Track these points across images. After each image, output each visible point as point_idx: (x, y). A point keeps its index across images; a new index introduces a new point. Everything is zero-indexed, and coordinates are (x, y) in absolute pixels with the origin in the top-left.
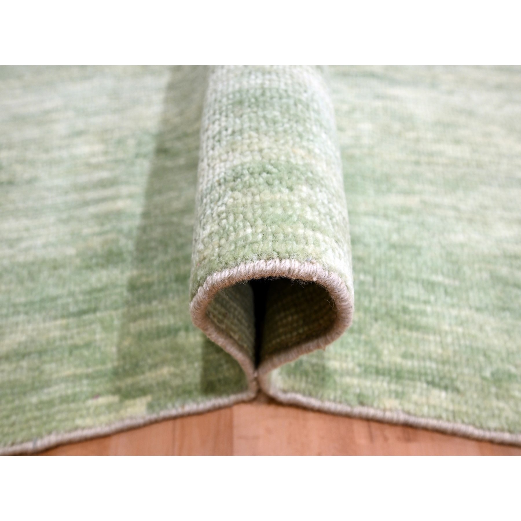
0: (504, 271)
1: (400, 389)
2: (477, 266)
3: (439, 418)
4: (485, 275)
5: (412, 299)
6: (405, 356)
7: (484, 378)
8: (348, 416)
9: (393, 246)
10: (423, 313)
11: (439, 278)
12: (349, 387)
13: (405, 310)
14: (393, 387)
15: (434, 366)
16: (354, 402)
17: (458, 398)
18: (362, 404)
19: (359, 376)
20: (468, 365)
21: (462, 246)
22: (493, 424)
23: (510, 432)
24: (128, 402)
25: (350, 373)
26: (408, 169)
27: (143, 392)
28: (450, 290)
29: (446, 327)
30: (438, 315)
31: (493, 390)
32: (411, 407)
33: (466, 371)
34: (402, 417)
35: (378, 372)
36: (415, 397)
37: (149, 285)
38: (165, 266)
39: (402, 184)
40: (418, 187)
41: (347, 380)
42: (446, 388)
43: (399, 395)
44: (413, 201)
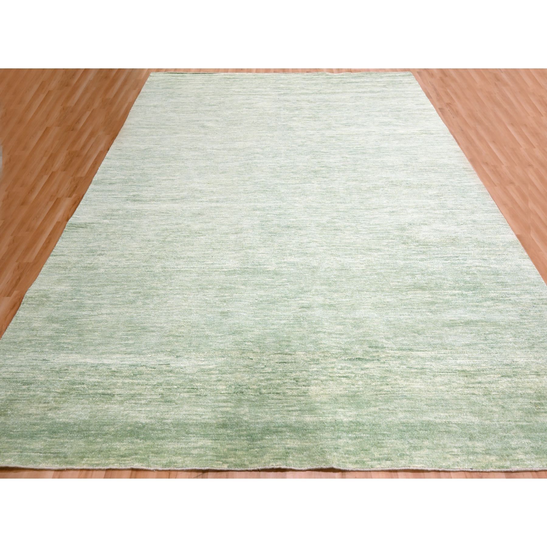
0: (401, 428)
1: (380, 463)
2: (394, 427)
3: (389, 467)
4: (397, 430)
5: (380, 440)
6: (380, 455)
7: (398, 456)
8: (370, 471)
9: (373, 425)
10: (383, 443)
11: (385, 432)
12: (369, 464)
13: (379, 443)
14: (378, 463)
15: (386, 456)
16: (371, 468)
17: (392, 462)
18: (372, 468)
19: (371, 461)
20: (394, 454)
21: (390, 422)
22: (400, 466)
23: (404, 467)
24: (224, 464)
25: (368, 461)
26: (374, 397)
27: (227, 463)
28: (388, 435)
29: (389, 446)
30: (386, 443)
31: (400, 458)
32: (382, 466)
33: (394, 455)
34: (381, 469)
35: (375, 460)
36: (383, 464)
37: (232, 436)
38: (236, 431)
39: (373, 403)
40: (378, 404)
41: (368, 463)
42: (389, 460)
43: (380, 464)
44: (377, 409)
